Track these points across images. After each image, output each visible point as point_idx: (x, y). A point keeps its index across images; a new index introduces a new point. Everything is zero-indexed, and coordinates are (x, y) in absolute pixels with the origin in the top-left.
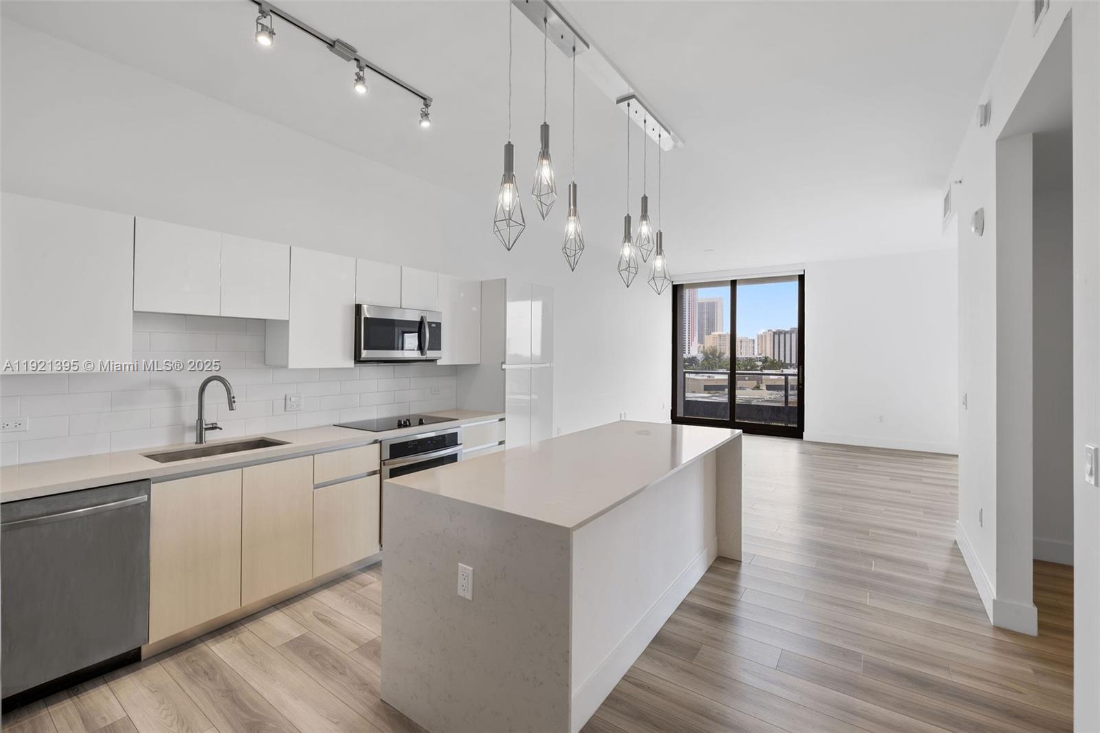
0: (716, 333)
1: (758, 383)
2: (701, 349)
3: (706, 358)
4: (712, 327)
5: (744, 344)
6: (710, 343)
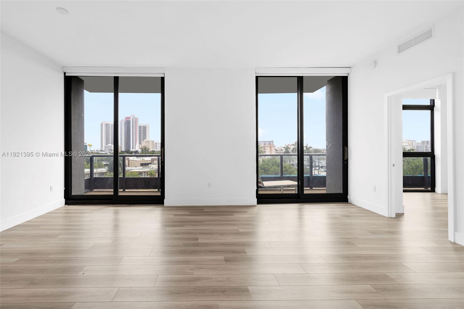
0: (147, 140)
2: (140, 147)
3: (142, 151)
4: (145, 138)
5: (157, 145)
6: (144, 144)
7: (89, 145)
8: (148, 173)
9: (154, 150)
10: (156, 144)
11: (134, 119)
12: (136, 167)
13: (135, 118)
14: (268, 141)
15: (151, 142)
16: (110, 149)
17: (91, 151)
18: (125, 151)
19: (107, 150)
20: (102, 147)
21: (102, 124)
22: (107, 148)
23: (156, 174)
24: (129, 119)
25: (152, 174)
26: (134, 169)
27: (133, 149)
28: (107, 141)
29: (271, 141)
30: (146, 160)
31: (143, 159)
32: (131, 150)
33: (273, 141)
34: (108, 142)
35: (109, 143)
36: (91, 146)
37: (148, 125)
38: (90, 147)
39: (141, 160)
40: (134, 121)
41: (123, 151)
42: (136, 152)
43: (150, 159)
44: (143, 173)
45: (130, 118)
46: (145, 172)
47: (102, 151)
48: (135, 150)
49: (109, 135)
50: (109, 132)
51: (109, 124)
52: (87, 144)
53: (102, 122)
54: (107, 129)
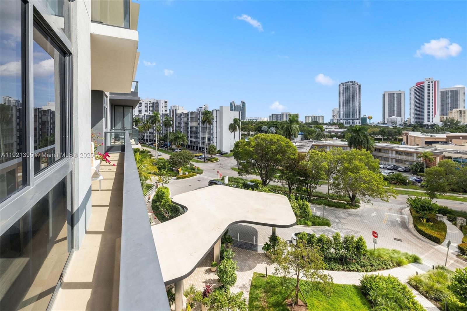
0: (459, 109)
3: (445, 125)
6: (451, 115)
11: (431, 84)
13: (432, 82)
16: (393, 122)
17: (371, 124)
19: (389, 123)
20: (384, 119)
21: (384, 95)
22: (390, 121)
24: (422, 84)
25: (426, 157)
26: (401, 148)
27: (428, 121)
28: (390, 113)
30: (437, 137)
31: (432, 136)
34: (392, 114)
35: (394, 115)
36: (372, 118)
38: (370, 120)
39: (429, 137)
42: (434, 126)
43: (445, 137)
45: (424, 83)
47: (384, 123)
48: (432, 123)
49: (394, 106)
50: (394, 103)
51: (394, 94)
52: (366, 117)
53: (384, 92)
54: (390, 100)
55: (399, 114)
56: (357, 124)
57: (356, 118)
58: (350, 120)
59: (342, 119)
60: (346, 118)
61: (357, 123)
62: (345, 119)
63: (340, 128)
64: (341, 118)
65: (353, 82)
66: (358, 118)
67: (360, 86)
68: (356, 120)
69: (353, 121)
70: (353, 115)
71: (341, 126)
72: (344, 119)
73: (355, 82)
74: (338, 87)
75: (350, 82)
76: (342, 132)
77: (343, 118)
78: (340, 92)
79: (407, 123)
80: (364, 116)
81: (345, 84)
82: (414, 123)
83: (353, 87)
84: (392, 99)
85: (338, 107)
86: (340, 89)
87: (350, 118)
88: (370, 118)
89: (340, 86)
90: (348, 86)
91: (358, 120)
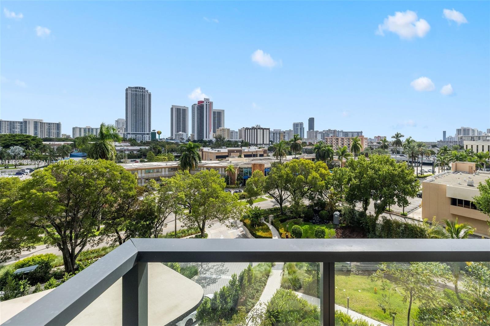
0: (222, 128)
1: (240, 154)
2: (215, 136)
3: (217, 141)
4: (219, 125)
5: (233, 134)
6: (218, 133)
7: (158, 133)
8: (226, 169)
9: (230, 140)
10: (232, 132)
12: (211, 160)
13: (209, 102)
14: (356, 132)
15: (226, 130)
16: (181, 138)
17: (160, 139)
18: (198, 141)
19: (177, 139)
20: (172, 135)
21: (172, 109)
22: (177, 136)
23: (235, 170)
24: (203, 103)
25: (231, 169)
26: (209, 164)
27: (207, 138)
28: (177, 129)
29: (359, 132)
30: (222, 151)
31: (218, 151)
32: (205, 139)
33: (361, 132)
34: (179, 129)
35: (180, 131)
36: (161, 133)
37: (224, 111)
38: (159, 135)
39: (217, 152)
40: (208, 105)
41: (196, 140)
42: (210, 142)
43: (227, 151)
44: (220, 169)
46: (222, 167)
47: (172, 139)
48: (209, 140)
49: (180, 121)
50: (180, 118)
51: (180, 109)
52: (155, 131)
53: (172, 106)
54: (177, 115)
55: (184, 130)
56: (147, 140)
57: (146, 133)
58: (139, 135)
59: (129, 134)
60: (135, 132)
61: (147, 138)
62: (134, 134)
63: (132, 145)
64: (129, 132)
65: (142, 89)
66: (148, 133)
67: (150, 95)
68: (146, 135)
69: (142, 136)
70: (143, 129)
71: (133, 142)
72: (132, 134)
73: (144, 88)
74: (125, 92)
75: (139, 87)
76: (139, 151)
77: (131, 132)
78: (127, 98)
79: (190, 139)
80: (153, 130)
81: (133, 89)
82: (196, 139)
83: (142, 95)
84: (179, 115)
85: (124, 118)
86: (127, 94)
87: (140, 133)
88: (159, 133)
89: (127, 90)
90: (137, 93)
91: (147, 135)
